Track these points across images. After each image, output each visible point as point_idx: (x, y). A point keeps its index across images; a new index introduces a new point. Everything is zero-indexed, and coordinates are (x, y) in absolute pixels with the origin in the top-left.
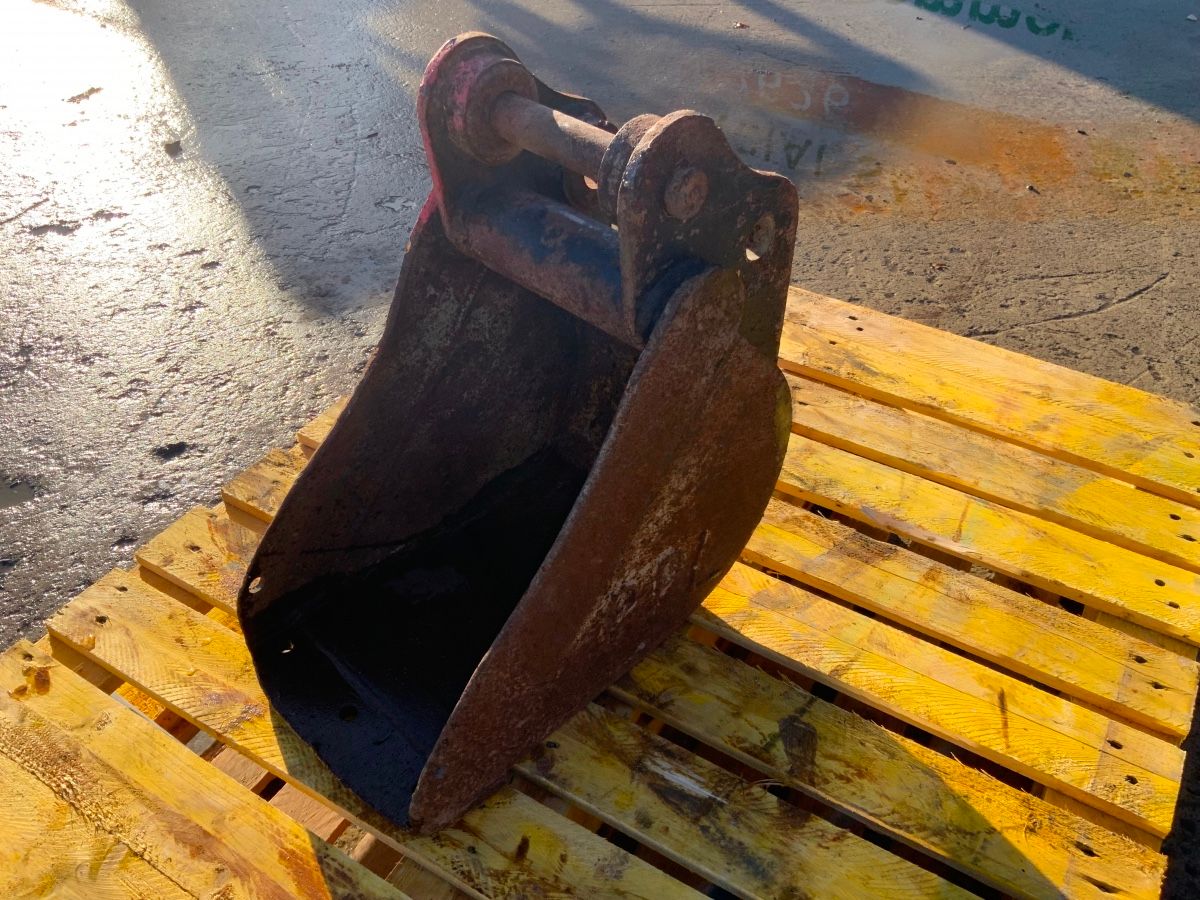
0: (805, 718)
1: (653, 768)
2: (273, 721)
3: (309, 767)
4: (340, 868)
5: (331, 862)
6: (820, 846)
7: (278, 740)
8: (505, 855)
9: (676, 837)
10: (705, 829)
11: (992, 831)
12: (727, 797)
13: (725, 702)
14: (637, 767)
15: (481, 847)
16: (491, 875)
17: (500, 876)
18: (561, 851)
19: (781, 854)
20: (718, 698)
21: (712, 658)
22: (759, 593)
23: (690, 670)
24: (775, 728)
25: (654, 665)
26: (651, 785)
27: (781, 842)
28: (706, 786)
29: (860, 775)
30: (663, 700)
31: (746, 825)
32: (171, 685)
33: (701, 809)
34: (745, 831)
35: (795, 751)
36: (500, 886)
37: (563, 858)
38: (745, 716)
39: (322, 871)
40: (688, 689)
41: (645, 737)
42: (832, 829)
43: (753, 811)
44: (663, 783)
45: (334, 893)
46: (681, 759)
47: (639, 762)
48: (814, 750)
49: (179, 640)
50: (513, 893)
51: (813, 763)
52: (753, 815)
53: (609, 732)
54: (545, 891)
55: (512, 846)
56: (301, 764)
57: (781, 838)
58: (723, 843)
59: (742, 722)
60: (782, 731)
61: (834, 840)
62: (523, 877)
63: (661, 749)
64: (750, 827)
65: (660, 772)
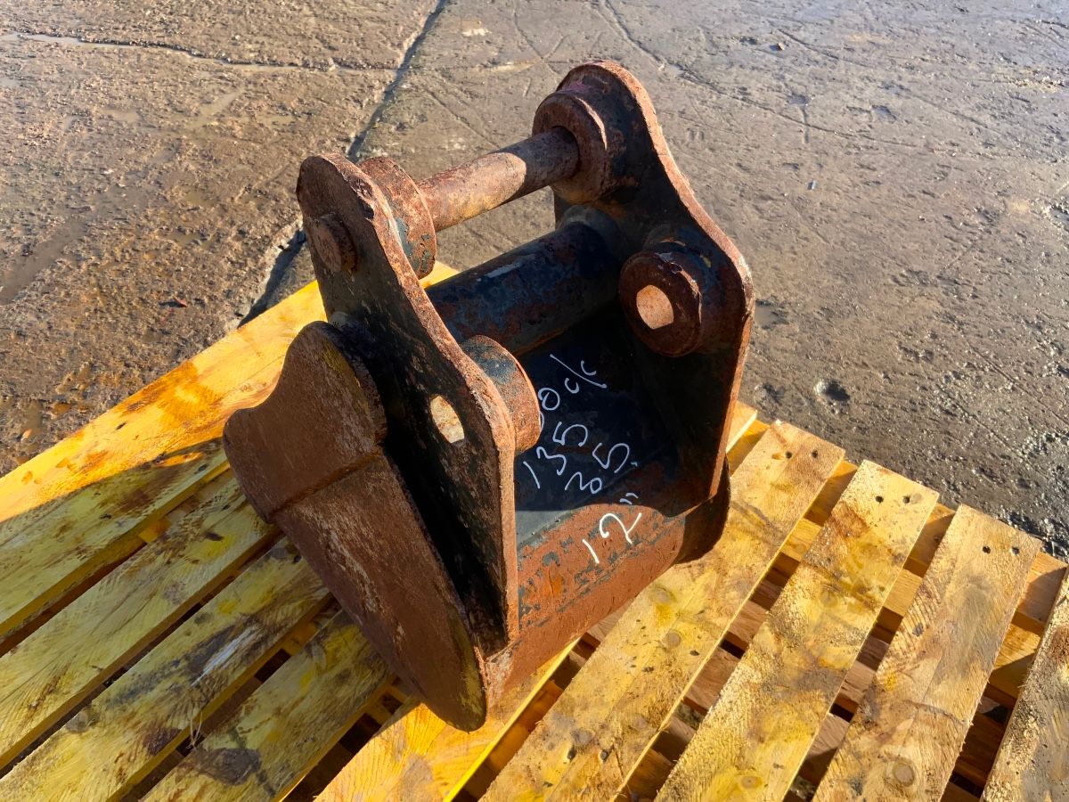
0: (253, 778)
1: (247, 631)
6: (121, 755)
8: (214, 526)
10: (177, 663)
12: (198, 686)
13: (296, 704)
14: (253, 619)
15: (227, 512)
16: (201, 518)
17: (199, 523)
18: (202, 560)
19: (128, 720)
20: (302, 699)
21: (352, 701)
22: (429, 769)
23: (343, 678)
24: (252, 743)
25: (357, 647)
26: (232, 628)
27: (139, 722)
28: (215, 671)
30: (315, 649)
31: (166, 697)
33: (195, 665)
34: (161, 695)
35: (220, 758)
36: (191, 523)
37: (196, 562)
38: (274, 719)
40: (320, 671)
41: (280, 629)
42: (132, 771)
43: (176, 705)
44: (230, 637)
46: (248, 655)
47: (257, 621)
48: (215, 777)
51: (202, 772)
52: (172, 705)
53: (294, 601)
54: (175, 549)
55: (216, 531)
57: (143, 723)
58: (158, 675)
59: (268, 715)
60: (246, 750)
61: (121, 770)
62: (191, 536)
63: (264, 640)
64: (162, 699)
65: (241, 637)
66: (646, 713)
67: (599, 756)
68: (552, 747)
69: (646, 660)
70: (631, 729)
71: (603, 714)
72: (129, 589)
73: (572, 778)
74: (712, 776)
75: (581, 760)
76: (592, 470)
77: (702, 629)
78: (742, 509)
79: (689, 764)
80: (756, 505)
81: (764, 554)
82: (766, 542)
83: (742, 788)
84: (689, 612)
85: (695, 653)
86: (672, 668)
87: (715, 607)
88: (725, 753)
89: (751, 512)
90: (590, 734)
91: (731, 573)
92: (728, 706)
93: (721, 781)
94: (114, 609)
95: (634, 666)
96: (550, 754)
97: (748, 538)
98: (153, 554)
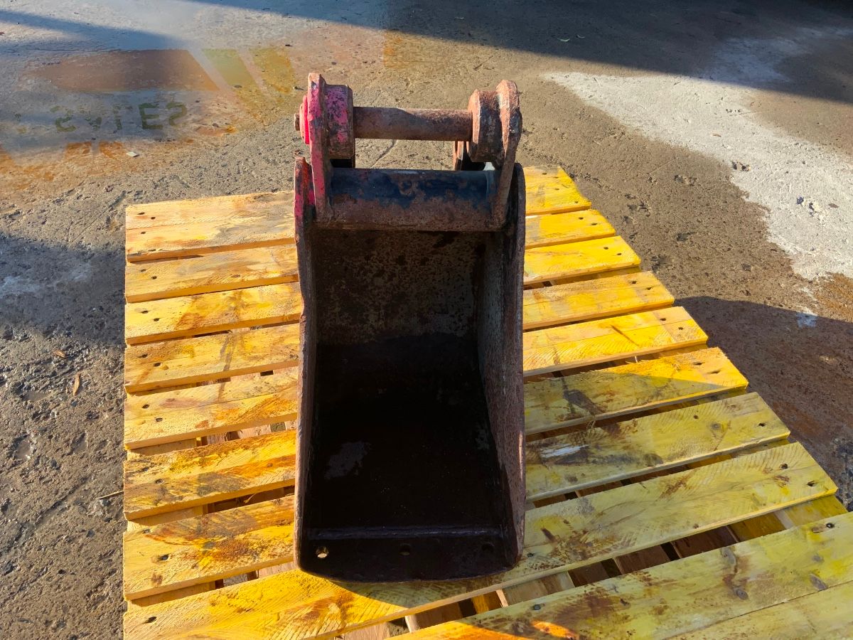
0: (570, 389)
1: (548, 456)
2: (361, 595)
3: (413, 596)
4: (492, 620)
5: (485, 622)
6: (634, 432)
7: (379, 600)
8: (545, 543)
9: (590, 475)
10: (594, 462)
11: (670, 380)
12: (585, 443)
13: (537, 406)
14: (542, 461)
15: (533, 550)
16: (552, 556)
17: (555, 553)
18: (561, 521)
19: (628, 447)
20: (532, 407)
24: (565, 402)
26: (556, 463)
27: (621, 442)
28: (573, 445)
29: (612, 394)
31: (603, 447)
32: (276, 634)
33: (583, 456)
34: (607, 450)
35: (583, 404)
36: (560, 557)
37: (566, 522)
38: (550, 406)
39: (487, 629)
42: (630, 422)
43: (600, 439)
44: (558, 459)
45: (506, 631)
46: (553, 443)
47: (540, 458)
48: (588, 399)
49: (240, 610)
50: (569, 554)
51: (594, 404)
52: (601, 441)
54: (578, 540)
55: (543, 538)
56: (407, 598)
57: (619, 441)
58: (606, 461)
59: (553, 409)
60: (569, 400)
61: (635, 426)
62: (564, 544)
63: (540, 446)
64: (606, 447)
65: (552, 455)
72: (616, 527)
80: (219, 354)
89: (226, 352)
94: (628, 518)
98: (594, 545)
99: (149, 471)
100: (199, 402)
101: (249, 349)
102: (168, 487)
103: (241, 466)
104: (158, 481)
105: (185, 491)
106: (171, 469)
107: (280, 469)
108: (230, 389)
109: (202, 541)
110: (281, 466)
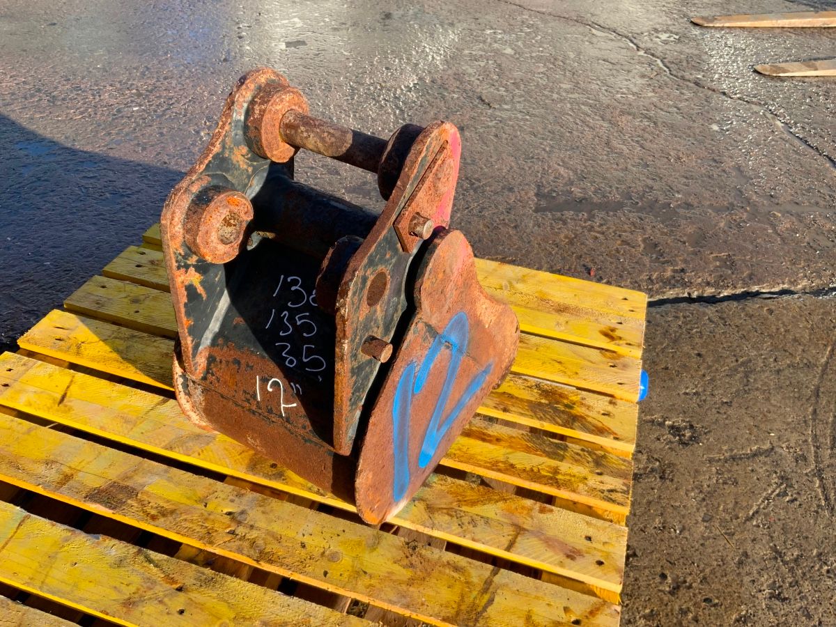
66: (267, 550)
67: (230, 529)
68: (232, 501)
69: (311, 542)
70: (253, 543)
71: (262, 524)
73: (212, 517)
74: (226, 601)
75: (227, 519)
76: (296, 352)
77: (350, 576)
78: (488, 589)
79: (233, 584)
80: (497, 599)
81: (443, 614)
82: (458, 614)
83: (219, 623)
84: (362, 564)
85: (326, 574)
86: (308, 561)
87: (372, 582)
88: (245, 607)
89: (486, 597)
90: (245, 520)
91: (411, 589)
92: (286, 604)
93: (222, 608)
95: (304, 535)
96: (227, 501)
97: (457, 599)
99: (606, 487)
100: (541, 540)
101: (458, 588)
102: (592, 464)
103: (523, 451)
104: (600, 474)
105: (578, 454)
106: (586, 479)
107: (492, 434)
108: (503, 539)
109: (573, 412)
110: (490, 436)
